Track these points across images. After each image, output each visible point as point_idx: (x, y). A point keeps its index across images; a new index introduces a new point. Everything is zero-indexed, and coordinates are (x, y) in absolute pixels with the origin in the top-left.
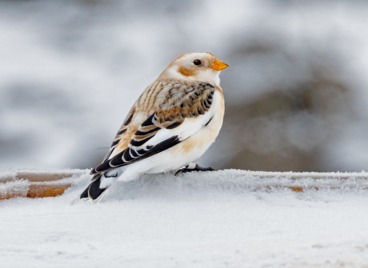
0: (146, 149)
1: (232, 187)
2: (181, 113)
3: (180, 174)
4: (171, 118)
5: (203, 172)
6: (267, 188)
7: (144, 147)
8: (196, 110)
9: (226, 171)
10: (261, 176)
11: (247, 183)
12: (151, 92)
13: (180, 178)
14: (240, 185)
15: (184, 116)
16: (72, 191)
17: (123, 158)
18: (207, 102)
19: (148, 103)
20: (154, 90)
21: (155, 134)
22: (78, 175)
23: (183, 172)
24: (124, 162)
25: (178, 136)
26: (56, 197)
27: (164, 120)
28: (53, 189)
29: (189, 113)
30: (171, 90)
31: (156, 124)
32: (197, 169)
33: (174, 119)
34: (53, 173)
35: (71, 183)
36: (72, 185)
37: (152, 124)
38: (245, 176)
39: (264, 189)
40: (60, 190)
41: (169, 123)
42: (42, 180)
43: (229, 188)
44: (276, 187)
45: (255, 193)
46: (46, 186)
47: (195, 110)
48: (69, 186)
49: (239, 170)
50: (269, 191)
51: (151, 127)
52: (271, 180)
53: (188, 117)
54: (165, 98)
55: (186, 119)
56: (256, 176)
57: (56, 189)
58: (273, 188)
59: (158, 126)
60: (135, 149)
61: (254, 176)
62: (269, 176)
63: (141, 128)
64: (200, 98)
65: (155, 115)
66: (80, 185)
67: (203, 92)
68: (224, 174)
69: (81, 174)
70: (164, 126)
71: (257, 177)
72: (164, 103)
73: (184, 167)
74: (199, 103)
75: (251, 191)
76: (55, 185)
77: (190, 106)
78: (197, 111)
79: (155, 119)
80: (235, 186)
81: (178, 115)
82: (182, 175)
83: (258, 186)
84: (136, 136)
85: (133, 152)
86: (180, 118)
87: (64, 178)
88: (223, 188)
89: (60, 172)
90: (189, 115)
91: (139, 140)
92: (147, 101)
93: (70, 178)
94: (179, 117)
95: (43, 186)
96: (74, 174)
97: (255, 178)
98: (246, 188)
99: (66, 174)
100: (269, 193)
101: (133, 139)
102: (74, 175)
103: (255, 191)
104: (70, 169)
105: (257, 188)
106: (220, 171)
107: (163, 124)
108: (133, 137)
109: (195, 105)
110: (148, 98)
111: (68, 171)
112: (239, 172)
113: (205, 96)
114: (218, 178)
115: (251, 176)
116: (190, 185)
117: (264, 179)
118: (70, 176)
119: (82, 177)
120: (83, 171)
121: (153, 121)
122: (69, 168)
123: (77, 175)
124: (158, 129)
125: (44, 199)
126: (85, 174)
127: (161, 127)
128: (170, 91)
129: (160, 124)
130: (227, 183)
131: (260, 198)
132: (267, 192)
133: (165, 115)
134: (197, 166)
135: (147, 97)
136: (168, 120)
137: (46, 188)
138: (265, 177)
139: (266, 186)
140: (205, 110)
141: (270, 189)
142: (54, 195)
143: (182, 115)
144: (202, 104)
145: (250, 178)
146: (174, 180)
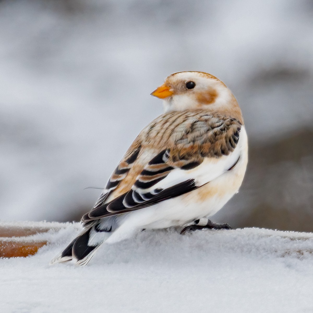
0: (154, 193)
1: (254, 250)
2: (200, 150)
3: (187, 232)
4: (187, 156)
5: (217, 231)
6: (298, 253)
7: (151, 190)
8: (220, 148)
9: (246, 229)
10: (292, 237)
11: (274, 246)
12: (168, 124)
13: (188, 238)
14: (264, 249)
15: (203, 155)
16: (48, 250)
17: (124, 202)
18: (232, 140)
19: (162, 137)
20: (174, 122)
21: (167, 175)
22: (57, 230)
23: (191, 229)
24: (125, 208)
25: (194, 180)
26: (27, 257)
27: (178, 158)
28: (24, 247)
29: (210, 152)
30: (196, 123)
31: (168, 162)
32: (209, 226)
33: (191, 158)
34: (25, 226)
35: (47, 240)
36: (48, 243)
37: (163, 162)
38: (271, 237)
39: (295, 254)
40: (33, 249)
41: (185, 162)
42: (10, 235)
43: (250, 251)
44: (311, 253)
45: (282, 259)
46: (14, 243)
47: (218, 148)
48: (44, 243)
49: (263, 229)
50: (301, 257)
51: (161, 166)
52: (304, 242)
53: (208, 157)
54: (184, 132)
55: (206, 159)
56: (285, 237)
57: (27, 247)
58: (306, 254)
59: (170, 165)
60: (141, 191)
61: (282, 237)
62: (301, 238)
63: (149, 167)
64: (224, 134)
65: (167, 152)
66: (58, 243)
67: (229, 126)
68: (244, 233)
69: (60, 229)
70: (178, 165)
71: (287, 238)
72: (182, 139)
73: (193, 223)
74: (224, 140)
75: (278, 257)
76: (26, 242)
77: (212, 143)
78: (220, 150)
79: (167, 156)
80: (258, 249)
81: (196, 153)
82: (189, 234)
83: (286, 251)
84: (141, 176)
85: (137, 195)
86: (198, 157)
87: (38, 234)
88: (242, 251)
89: (33, 225)
90: (209, 154)
91: (146, 181)
92: (160, 135)
93: (45, 234)
94: (197, 155)
95: (11, 243)
96: (51, 228)
97: (284, 240)
98: (271, 253)
99: (41, 228)
100: (302, 259)
101: (138, 181)
102: (51, 230)
103: (283, 256)
104: (47, 222)
105: (287, 253)
106: (238, 230)
107: (176, 163)
108: (139, 178)
109: (218, 142)
110: (163, 131)
111: (43, 225)
112: (263, 231)
113: (230, 132)
114: (235, 239)
115: (278, 237)
116: (200, 247)
117: (295, 241)
118: (46, 230)
119: (62, 232)
120: (62, 225)
121: (164, 158)
122: (45, 221)
123: (55, 229)
124: (170, 169)
125: (12, 259)
126: (65, 228)
127: (175, 167)
128: (193, 125)
129: (172, 162)
130: (247, 245)
131: (289, 266)
132: (298, 258)
133: (179, 152)
134: (209, 222)
135: (162, 129)
136: (183, 158)
137: (14, 246)
138: (296, 239)
139: (297, 250)
140: (229, 149)
141: (302, 254)
142: (25, 255)
143: (202, 153)
144: (226, 142)
145: (278, 240)
146: (180, 239)
